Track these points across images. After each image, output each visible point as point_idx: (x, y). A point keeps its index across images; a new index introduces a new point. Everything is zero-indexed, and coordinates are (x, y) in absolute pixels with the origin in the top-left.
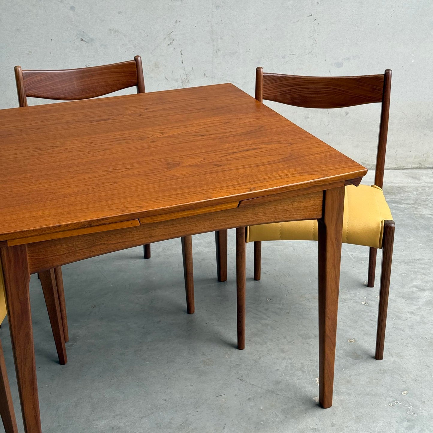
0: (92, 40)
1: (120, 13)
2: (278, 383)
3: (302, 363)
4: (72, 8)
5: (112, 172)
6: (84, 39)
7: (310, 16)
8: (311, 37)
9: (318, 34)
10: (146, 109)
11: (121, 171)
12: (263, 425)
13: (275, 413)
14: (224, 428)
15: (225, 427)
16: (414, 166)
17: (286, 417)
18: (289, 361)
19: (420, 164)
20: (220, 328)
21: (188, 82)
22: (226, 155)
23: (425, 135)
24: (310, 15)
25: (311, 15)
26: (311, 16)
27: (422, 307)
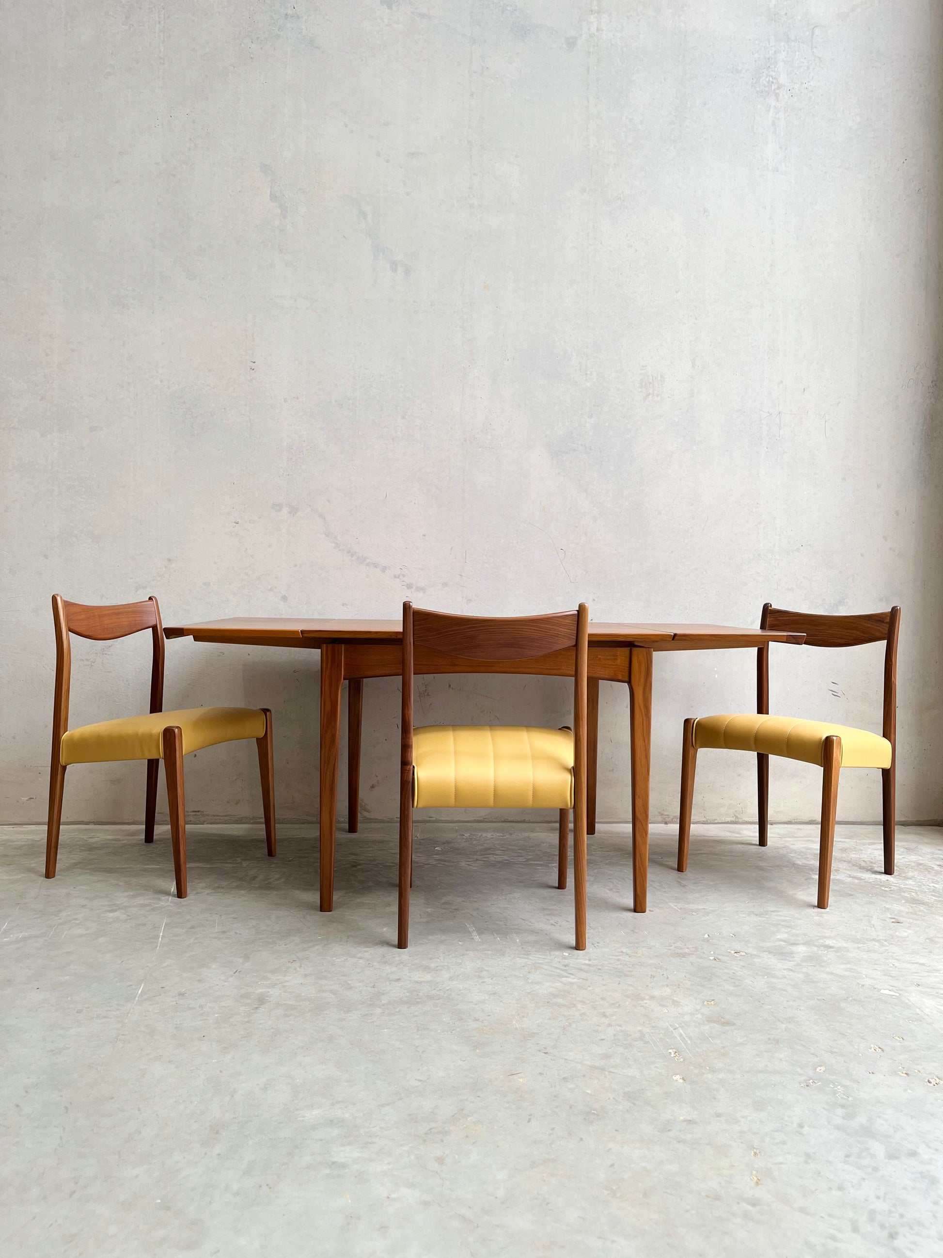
1: (344, 605)
3: (640, 1031)
4: (284, 598)
12: (597, 1115)
13: (614, 1098)
14: (529, 1121)
15: (530, 1118)
16: (728, 819)
17: (634, 1104)
18: (619, 1028)
19: (736, 817)
20: (496, 988)
21: (428, 695)
23: (739, 775)
27: (803, 964)
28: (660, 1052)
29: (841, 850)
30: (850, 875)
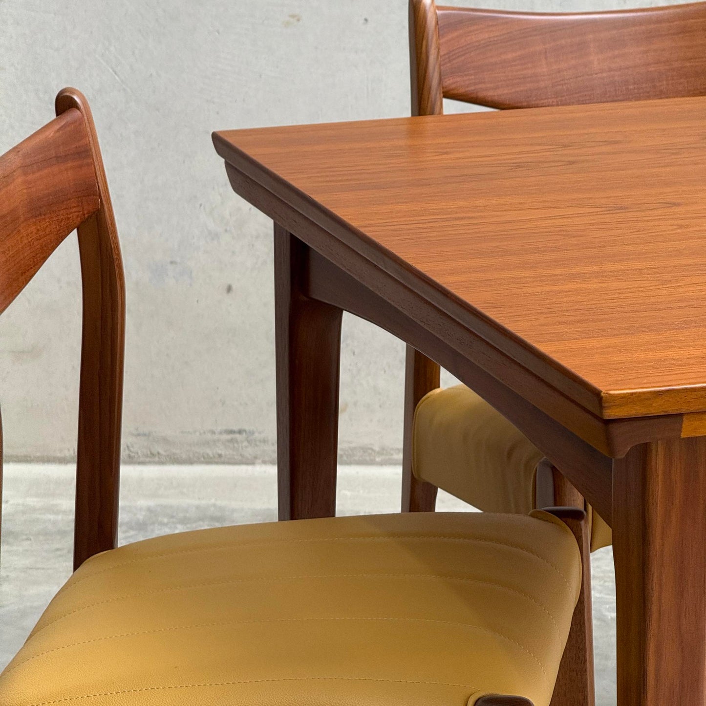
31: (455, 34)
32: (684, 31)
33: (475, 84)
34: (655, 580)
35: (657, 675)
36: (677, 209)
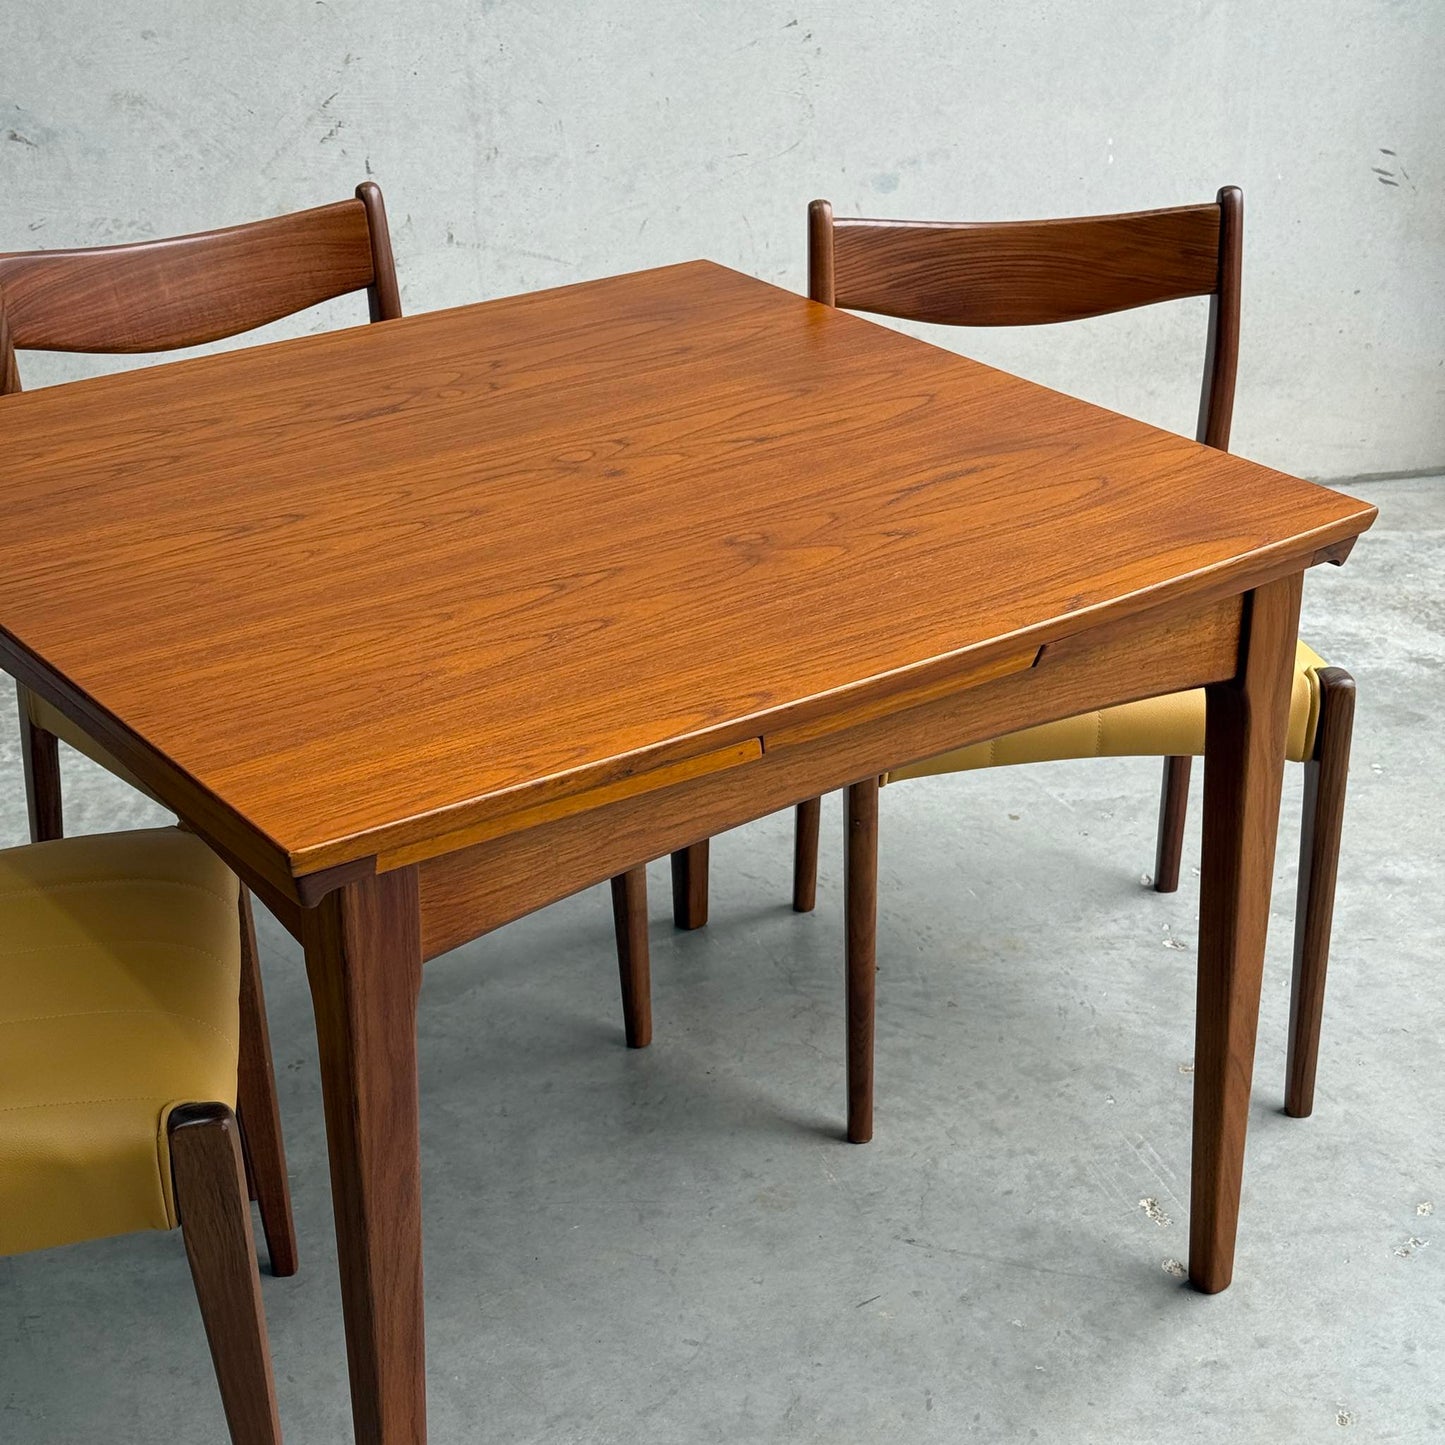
0: (50, 135)
1: (147, 35)
2: (1028, 1234)
3: (1073, 1161)
5: (562, 587)
6: (20, 134)
7: (790, 25)
8: (796, 95)
9: (817, 86)
10: (495, 365)
11: (592, 579)
12: (1049, 1375)
13: (1068, 1332)
14: (929, 1407)
15: (929, 1401)
17: (1108, 1339)
18: (1031, 1159)
22: (893, 497)
24: (791, 21)
25: (795, 23)
26: (794, 26)
27: (1349, 936)
28: (1125, 1210)
29: (1381, 570)
30: (1410, 653)
31: (18, 282)
32: (251, 252)
33: (46, 331)
34: (360, 1011)
35: (369, 1097)
36: (302, 525)
